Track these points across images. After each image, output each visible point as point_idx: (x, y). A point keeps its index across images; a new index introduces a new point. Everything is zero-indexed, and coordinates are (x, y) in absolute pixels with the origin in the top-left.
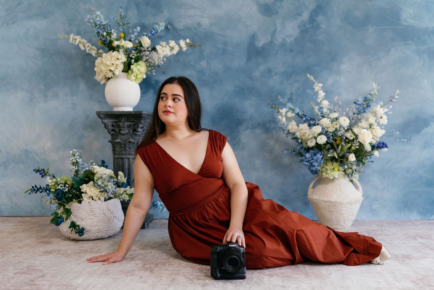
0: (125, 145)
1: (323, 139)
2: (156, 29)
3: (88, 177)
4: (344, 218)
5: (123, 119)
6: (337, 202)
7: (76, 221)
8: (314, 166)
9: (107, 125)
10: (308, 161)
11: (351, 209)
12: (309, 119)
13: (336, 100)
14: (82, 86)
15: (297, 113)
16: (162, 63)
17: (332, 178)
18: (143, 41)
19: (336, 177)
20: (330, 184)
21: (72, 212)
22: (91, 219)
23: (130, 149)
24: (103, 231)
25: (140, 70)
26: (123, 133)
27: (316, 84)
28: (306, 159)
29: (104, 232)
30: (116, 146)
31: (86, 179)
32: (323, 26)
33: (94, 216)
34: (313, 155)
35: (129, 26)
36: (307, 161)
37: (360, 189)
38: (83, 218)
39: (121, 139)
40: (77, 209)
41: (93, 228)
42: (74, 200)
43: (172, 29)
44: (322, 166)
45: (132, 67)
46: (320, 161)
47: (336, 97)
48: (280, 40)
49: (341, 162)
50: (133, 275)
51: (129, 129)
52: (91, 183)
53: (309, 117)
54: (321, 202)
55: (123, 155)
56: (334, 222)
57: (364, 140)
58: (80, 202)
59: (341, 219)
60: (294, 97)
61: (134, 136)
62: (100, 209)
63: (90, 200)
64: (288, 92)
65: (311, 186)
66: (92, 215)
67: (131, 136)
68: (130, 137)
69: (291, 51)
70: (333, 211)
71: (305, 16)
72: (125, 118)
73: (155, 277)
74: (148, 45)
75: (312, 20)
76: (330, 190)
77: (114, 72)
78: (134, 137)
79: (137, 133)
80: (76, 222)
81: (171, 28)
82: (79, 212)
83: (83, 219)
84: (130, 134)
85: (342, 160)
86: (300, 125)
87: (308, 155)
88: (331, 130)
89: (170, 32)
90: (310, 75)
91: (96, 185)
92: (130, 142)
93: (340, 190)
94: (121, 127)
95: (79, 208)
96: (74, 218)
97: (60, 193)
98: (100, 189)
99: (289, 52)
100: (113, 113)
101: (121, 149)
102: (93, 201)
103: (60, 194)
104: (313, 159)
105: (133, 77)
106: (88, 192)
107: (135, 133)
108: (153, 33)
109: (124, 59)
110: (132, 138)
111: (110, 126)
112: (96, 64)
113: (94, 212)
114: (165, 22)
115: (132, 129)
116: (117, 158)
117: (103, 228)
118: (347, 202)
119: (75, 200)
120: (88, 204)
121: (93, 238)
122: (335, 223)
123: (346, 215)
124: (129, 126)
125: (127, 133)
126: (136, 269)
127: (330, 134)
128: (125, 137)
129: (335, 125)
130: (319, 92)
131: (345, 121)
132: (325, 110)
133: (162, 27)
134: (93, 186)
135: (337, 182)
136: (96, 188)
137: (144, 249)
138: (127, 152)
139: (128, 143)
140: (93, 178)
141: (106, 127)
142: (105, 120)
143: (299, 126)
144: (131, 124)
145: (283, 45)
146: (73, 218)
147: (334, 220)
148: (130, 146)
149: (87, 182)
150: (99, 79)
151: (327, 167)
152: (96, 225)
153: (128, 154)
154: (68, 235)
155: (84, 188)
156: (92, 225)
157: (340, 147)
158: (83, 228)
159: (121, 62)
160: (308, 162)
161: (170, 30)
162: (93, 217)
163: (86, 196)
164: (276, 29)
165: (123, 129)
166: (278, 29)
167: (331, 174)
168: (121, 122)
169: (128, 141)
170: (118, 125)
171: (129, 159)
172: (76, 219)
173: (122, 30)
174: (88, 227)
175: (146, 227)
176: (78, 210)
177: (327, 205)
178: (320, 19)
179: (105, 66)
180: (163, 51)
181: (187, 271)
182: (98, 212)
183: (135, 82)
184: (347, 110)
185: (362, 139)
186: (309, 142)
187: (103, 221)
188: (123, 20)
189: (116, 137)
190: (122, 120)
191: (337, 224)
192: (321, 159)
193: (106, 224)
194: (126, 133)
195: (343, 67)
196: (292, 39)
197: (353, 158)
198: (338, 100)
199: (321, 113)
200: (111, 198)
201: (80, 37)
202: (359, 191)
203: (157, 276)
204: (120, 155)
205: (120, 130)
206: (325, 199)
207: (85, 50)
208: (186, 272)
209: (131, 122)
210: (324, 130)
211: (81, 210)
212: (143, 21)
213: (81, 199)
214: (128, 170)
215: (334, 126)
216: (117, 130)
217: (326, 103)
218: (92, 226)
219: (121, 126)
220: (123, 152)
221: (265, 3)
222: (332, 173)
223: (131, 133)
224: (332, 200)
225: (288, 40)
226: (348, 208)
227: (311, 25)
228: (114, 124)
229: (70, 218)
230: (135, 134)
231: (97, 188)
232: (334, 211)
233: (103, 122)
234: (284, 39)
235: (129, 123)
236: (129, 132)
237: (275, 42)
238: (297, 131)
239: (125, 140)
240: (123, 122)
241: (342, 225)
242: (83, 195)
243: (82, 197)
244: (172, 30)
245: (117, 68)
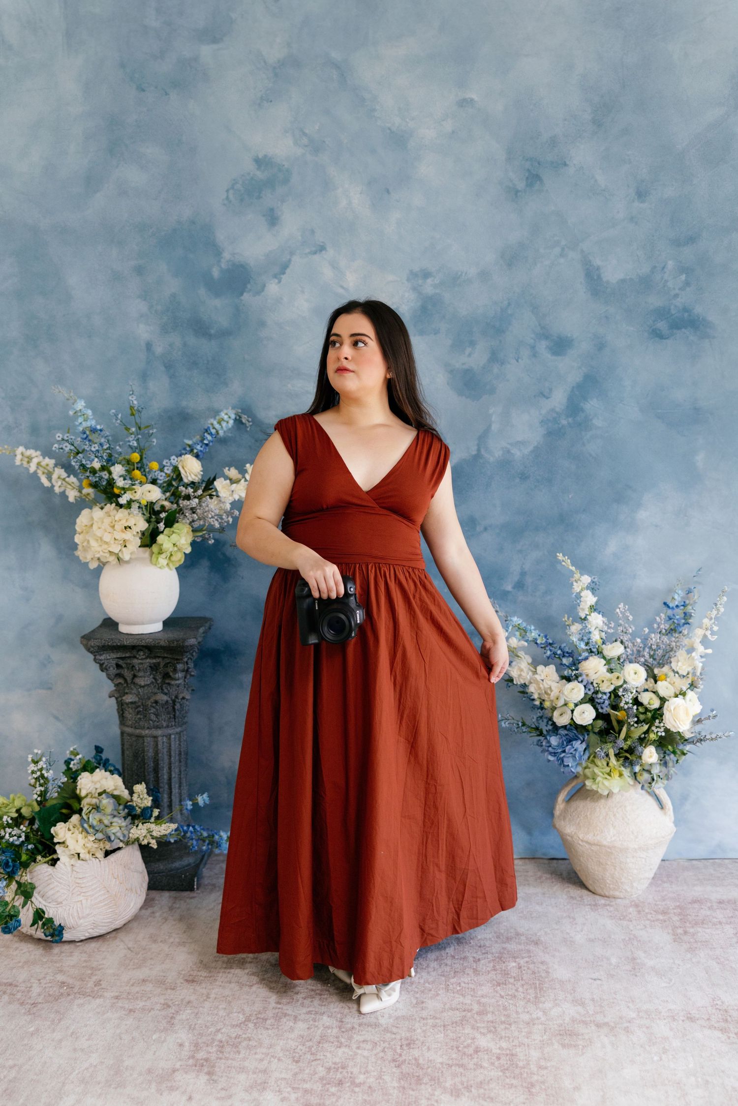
0: (146, 708)
1: (586, 713)
2: (213, 431)
3: (68, 806)
4: (631, 878)
5: (141, 653)
6: (615, 847)
7: (45, 906)
8: (568, 766)
9: (107, 665)
10: (555, 753)
11: (645, 859)
12: (559, 652)
13: (621, 612)
14: (46, 549)
15: (530, 639)
16: (228, 521)
17: (606, 793)
18: (183, 468)
19: (616, 790)
20: (603, 801)
21: (36, 886)
22: (78, 901)
23: (157, 715)
24: (103, 924)
25: (178, 544)
26: (143, 684)
27: (577, 576)
28: (550, 746)
29: (105, 926)
30: (127, 709)
31: (64, 811)
32: (598, 422)
33: (83, 894)
34: (565, 743)
35: (151, 432)
36: (551, 753)
37: (669, 809)
38: (59, 900)
39: (137, 695)
40: (46, 879)
41: (81, 921)
42: (39, 858)
43: (251, 424)
44: (584, 765)
45: (161, 538)
46: (580, 757)
47: (621, 606)
48: (498, 454)
49: (626, 758)
50: (173, 1090)
51: (154, 673)
52: (75, 818)
53: (560, 648)
54: (580, 843)
55: (143, 728)
56: (610, 884)
57: (676, 726)
58: (54, 862)
59: (623, 880)
60: (529, 580)
61: (167, 689)
62: (96, 878)
63: (74, 861)
64: (515, 568)
65: (562, 797)
66: (79, 893)
67: (158, 689)
68: (156, 690)
69: (524, 477)
70: (607, 864)
71: (559, 399)
72: (146, 651)
73: (218, 1099)
74: (196, 476)
75: (574, 408)
76: (601, 818)
77: (120, 555)
78: (166, 691)
79: (173, 682)
80: (45, 909)
81: (249, 422)
82: (51, 886)
83: (61, 903)
84: (158, 684)
85: (628, 756)
86: (540, 668)
87: (554, 740)
88: (607, 688)
89: (247, 431)
90: (564, 556)
91: (86, 825)
92: (156, 702)
93: (623, 819)
94: (136, 670)
95: (50, 879)
96: (40, 899)
97: (10, 861)
98: (95, 835)
99: (517, 480)
100: (119, 644)
101: (139, 716)
102: (80, 862)
103: (11, 864)
104: (564, 751)
105: (162, 560)
106: (68, 843)
107: (167, 681)
108: (206, 442)
109: (142, 525)
110: (162, 692)
111: (111, 669)
112: (77, 528)
113: (82, 886)
114: (233, 408)
115: (160, 673)
116: (130, 735)
117: (104, 919)
118: (636, 847)
119: (43, 857)
120: (69, 868)
121: (83, 938)
122: (611, 886)
123: (635, 871)
124: (155, 666)
125: (152, 683)
126: (178, 1066)
127: (605, 697)
128: (146, 690)
129: (615, 679)
130: (582, 594)
131: (636, 676)
132: (596, 637)
133: (227, 422)
134: (81, 829)
135: (616, 799)
136: (86, 834)
137: (193, 981)
138: (151, 722)
139: (154, 705)
140: (78, 808)
141: (103, 668)
142: (101, 655)
143: (535, 672)
144: (159, 663)
145: (505, 463)
146: (38, 901)
147: (608, 881)
148: (157, 710)
149: (65, 819)
150: (86, 558)
151: (596, 770)
152: (88, 915)
153: (154, 728)
154: (27, 932)
155: (60, 831)
156: (80, 915)
157: (624, 729)
158: (60, 925)
159: (135, 534)
160: (555, 756)
161: (246, 427)
162: (80, 898)
163: (64, 851)
164: (490, 426)
165: (141, 674)
166: (495, 427)
167: (603, 783)
168: (138, 659)
169: (152, 700)
170: (130, 664)
171: (155, 737)
172: (44, 903)
173: (135, 444)
174: (72, 921)
175: (195, 887)
176: (49, 882)
177: (592, 850)
178: (592, 405)
179: (99, 540)
180: (233, 491)
181: (283, 1076)
182: (92, 885)
183: (167, 569)
185: (671, 724)
186: (556, 714)
187: (103, 904)
188: (137, 416)
189: (126, 691)
190: (139, 655)
191: (614, 888)
192: (582, 753)
193: (111, 910)
194: (149, 683)
195: (642, 515)
196: (527, 450)
197: (651, 757)
198: (625, 611)
199: (587, 644)
200: (119, 849)
201: (39, 453)
202: (665, 814)
203: (223, 1093)
204: (136, 728)
205: (135, 676)
206: (590, 837)
207: (53, 486)
208: (282, 1079)
209: (159, 657)
210: (591, 687)
211: (56, 883)
212: (184, 403)
213: (55, 856)
214: (154, 762)
215: (613, 682)
216: (128, 674)
217: (596, 620)
218: (80, 918)
219: (137, 669)
220: (142, 723)
221: (464, 367)
222: (606, 783)
223: (159, 681)
224: (605, 843)
225: (517, 453)
226: (640, 858)
227: (570, 420)
228: (121, 662)
229: (32, 902)
230: (169, 684)
231: (87, 832)
232: (609, 863)
233: (95, 660)
234: (509, 451)
235: (154, 661)
236: (154, 678)
237: (486, 455)
238: (531, 683)
239: (146, 697)
240: (142, 659)
241: (626, 891)
242: (57, 847)
243: (55, 852)
244: (251, 426)
245: (125, 546)
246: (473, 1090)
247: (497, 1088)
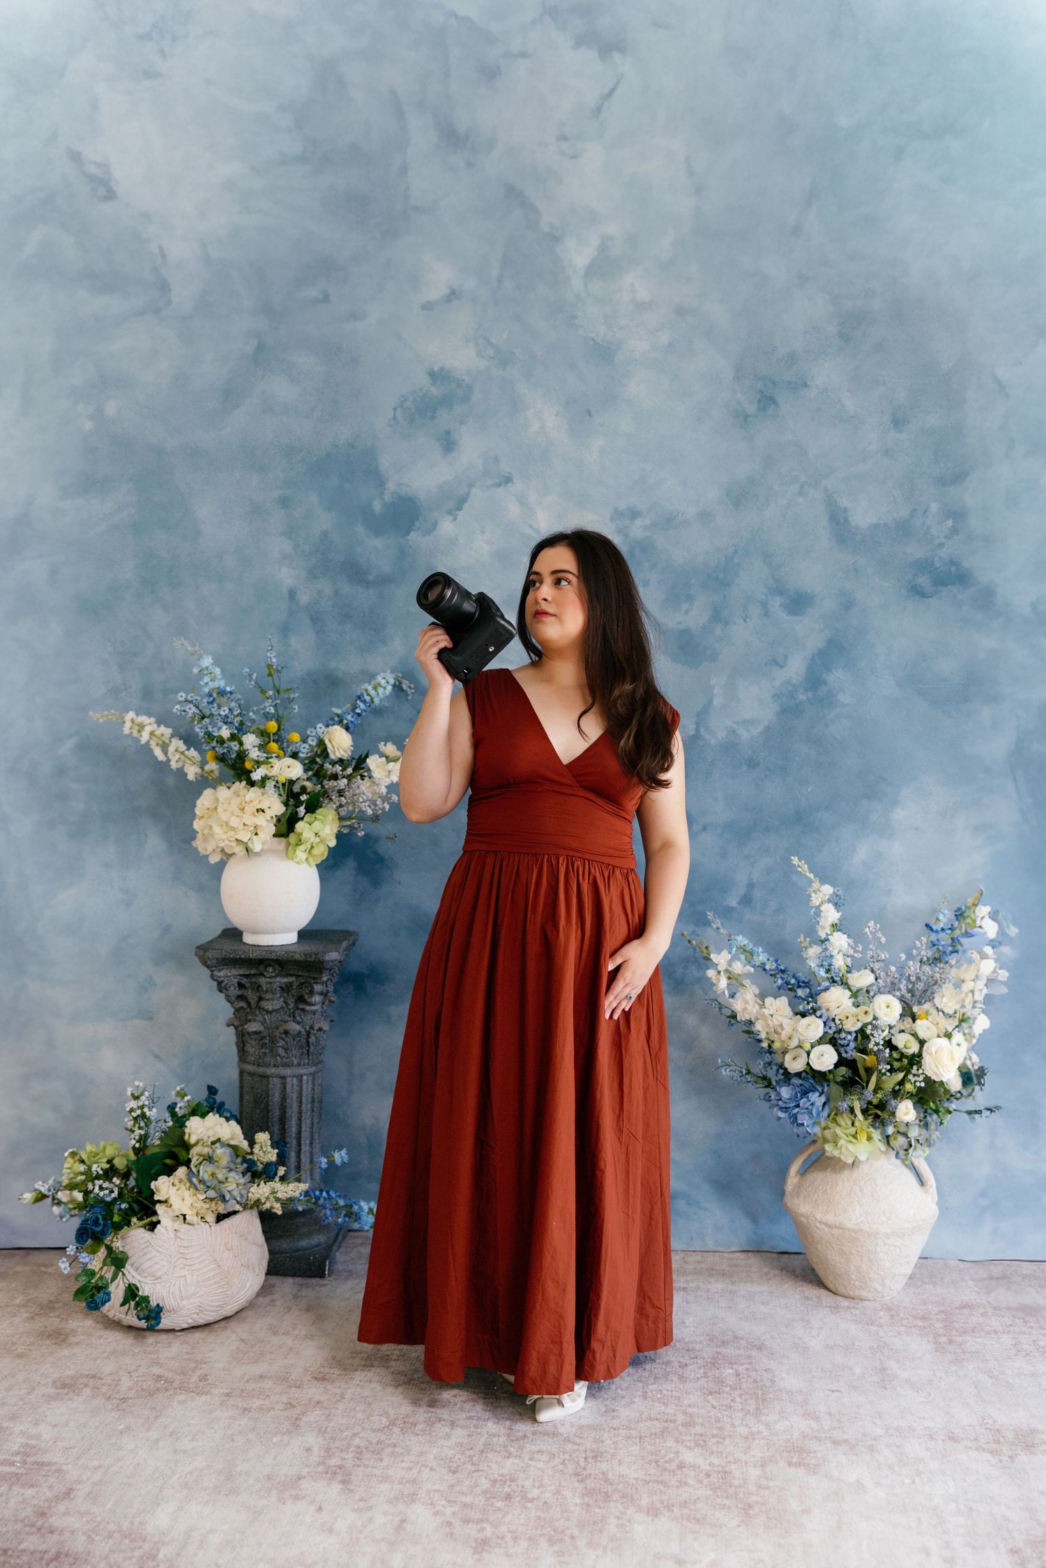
0: (273, 1040)
1: (826, 1056)
2: (367, 698)
3: (173, 1156)
4: (882, 1273)
5: (271, 969)
6: (861, 1231)
7: (139, 1281)
8: (803, 1124)
9: (227, 984)
10: (786, 1108)
11: (900, 1248)
12: (793, 981)
13: (871, 932)
14: (154, 842)
15: (758, 964)
16: (384, 808)
17: (850, 1161)
18: (330, 741)
19: (863, 1157)
20: (847, 1172)
21: (130, 1255)
22: (182, 1277)
23: (286, 1050)
24: (212, 1308)
25: (320, 833)
26: (270, 1008)
27: (816, 885)
28: (781, 1099)
29: (214, 1311)
30: (249, 1040)
31: (168, 1161)
32: (843, 698)
33: (187, 1268)
34: (799, 1095)
35: (292, 696)
36: (781, 1109)
37: (931, 1186)
38: (158, 1274)
39: (262, 1024)
40: (143, 1246)
41: (184, 1302)
42: (134, 1220)
43: (413, 691)
44: (823, 1125)
45: (299, 826)
46: (818, 1113)
47: (871, 924)
48: (721, 734)
49: (877, 1117)
50: (298, 1499)
51: (285, 995)
52: (182, 1171)
53: (794, 976)
54: (818, 1225)
55: (268, 1066)
56: (855, 1281)
57: (938, 1073)
58: (152, 1226)
59: (872, 1275)
60: (757, 894)
61: (300, 1016)
62: (204, 1247)
63: (179, 1224)
64: (742, 879)
65: (794, 1168)
66: (182, 1266)
67: (290, 1016)
68: (287, 1018)
69: (752, 764)
70: (852, 1253)
71: (796, 668)
72: (277, 966)
73: (354, 1510)
74: (345, 751)
75: (814, 680)
76: (844, 1193)
77: (250, 845)
78: (298, 1018)
79: (308, 1008)
80: (139, 1286)
81: (411, 688)
82: (149, 1256)
83: (160, 1278)
84: (289, 1010)
85: (878, 1113)
86: (769, 1000)
87: (785, 1092)
88: (852, 1026)
89: (407, 700)
90: (800, 860)
91: (195, 1180)
92: (286, 1032)
93: (872, 1196)
94: (262, 990)
95: (147, 1247)
96: (133, 1273)
97: (100, 1217)
98: (205, 1192)
99: (745, 768)
100: (243, 957)
101: (264, 1050)
102: (186, 1226)
103: (101, 1222)
104: (798, 1106)
105: (301, 853)
106: (172, 1201)
107: (301, 1006)
108: (358, 711)
109: (276, 806)
110: (294, 1021)
111: (232, 988)
112: (197, 811)
113: (188, 1257)
114: (392, 672)
115: (293, 995)
116: (252, 1074)
117: (212, 1301)
118: (889, 1231)
119: (139, 1219)
120: (172, 1235)
121: (185, 1326)
122: (857, 1283)
123: (887, 1264)
124: (287, 986)
125: (282, 1008)
126: (304, 1472)
127: (849, 1037)
128: (274, 1017)
129: (862, 1014)
130: (823, 908)
131: (889, 1010)
132: (839, 963)
133: (385, 688)
134: (188, 1185)
135: (864, 1168)
136: (195, 1191)
137: (324, 1379)
138: (278, 1058)
139: (283, 1036)
140: (186, 1159)
141: (221, 987)
142: (220, 970)
143: (763, 1006)
144: (291, 984)
145: (730, 746)
146: (131, 1274)
147: (853, 1276)
148: (287, 1042)
149: (169, 1171)
150: (206, 850)
151: (838, 1131)
152: (193, 1294)
153: (282, 1066)
154: (115, 1316)
155: (163, 1186)
156: (183, 1294)
157: (874, 1078)
158: (158, 1305)
159: (269, 818)
160: (786, 1112)
161: (407, 695)
162: (185, 1273)
163: (166, 1212)
164: (711, 701)
165: (268, 996)
166: (717, 702)
167: (847, 1149)
168: (265, 976)
169: (281, 1030)
170: (256, 983)
171: (283, 1078)
172: (138, 1277)
173: (272, 711)
174: (173, 1302)
175: (327, 1272)
176: (146, 1250)
177: (833, 1235)
178: (837, 677)
179: (225, 827)
180: (389, 772)
181: (437, 1487)
182: (200, 1257)
183: (305, 865)
184: (901, 958)
185: (932, 1070)
186: (788, 1057)
187: (211, 1282)
188: (275, 677)
189: (249, 1017)
190: (268, 972)
191: (861, 1286)
192: (821, 1108)
193: (221, 1290)
194: (278, 1007)
195: (899, 815)
196: (756, 731)
197: (907, 1113)
198: (877, 931)
199: (828, 971)
200: (235, 1213)
201: (152, 720)
202: (926, 1192)
203: (361, 1504)
204: (259, 1065)
205: (261, 999)
206: (830, 1218)
207: (169, 760)
208: (435, 1491)
209: (292, 975)
210: (832, 1024)
211: (155, 1253)
212: (333, 665)
213: (154, 1219)
214: (280, 1109)
215: (860, 1018)
216: (252, 996)
217: (840, 941)
218: (182, 1299)
219: (265, 989)
220: (267, 1059)
221: (679, 627)
222: (851, 1147)
223: (291, 1006)
224: (849, 1225)
225: (744, 735)
226: (893, 1246)
227: (810, 694)
228: (244, 981)
229: (124, 1274)
230: (303, 1010)
231: (197, 1189)
232: (854, 1252)
233: (212, 976)
234: (734, 732)
235: (286, 980)
236: (286, 1003)
237: (707, 736)
238: (757, 1019)
239: (274, 1026)
240: (270, 977)
241: (876, 1290)
242: (159, 1208)
243: (155, 1213)
244: (413, 693)
245: (256, 834)
246: (675, 1509)
247: (706, 1508)
